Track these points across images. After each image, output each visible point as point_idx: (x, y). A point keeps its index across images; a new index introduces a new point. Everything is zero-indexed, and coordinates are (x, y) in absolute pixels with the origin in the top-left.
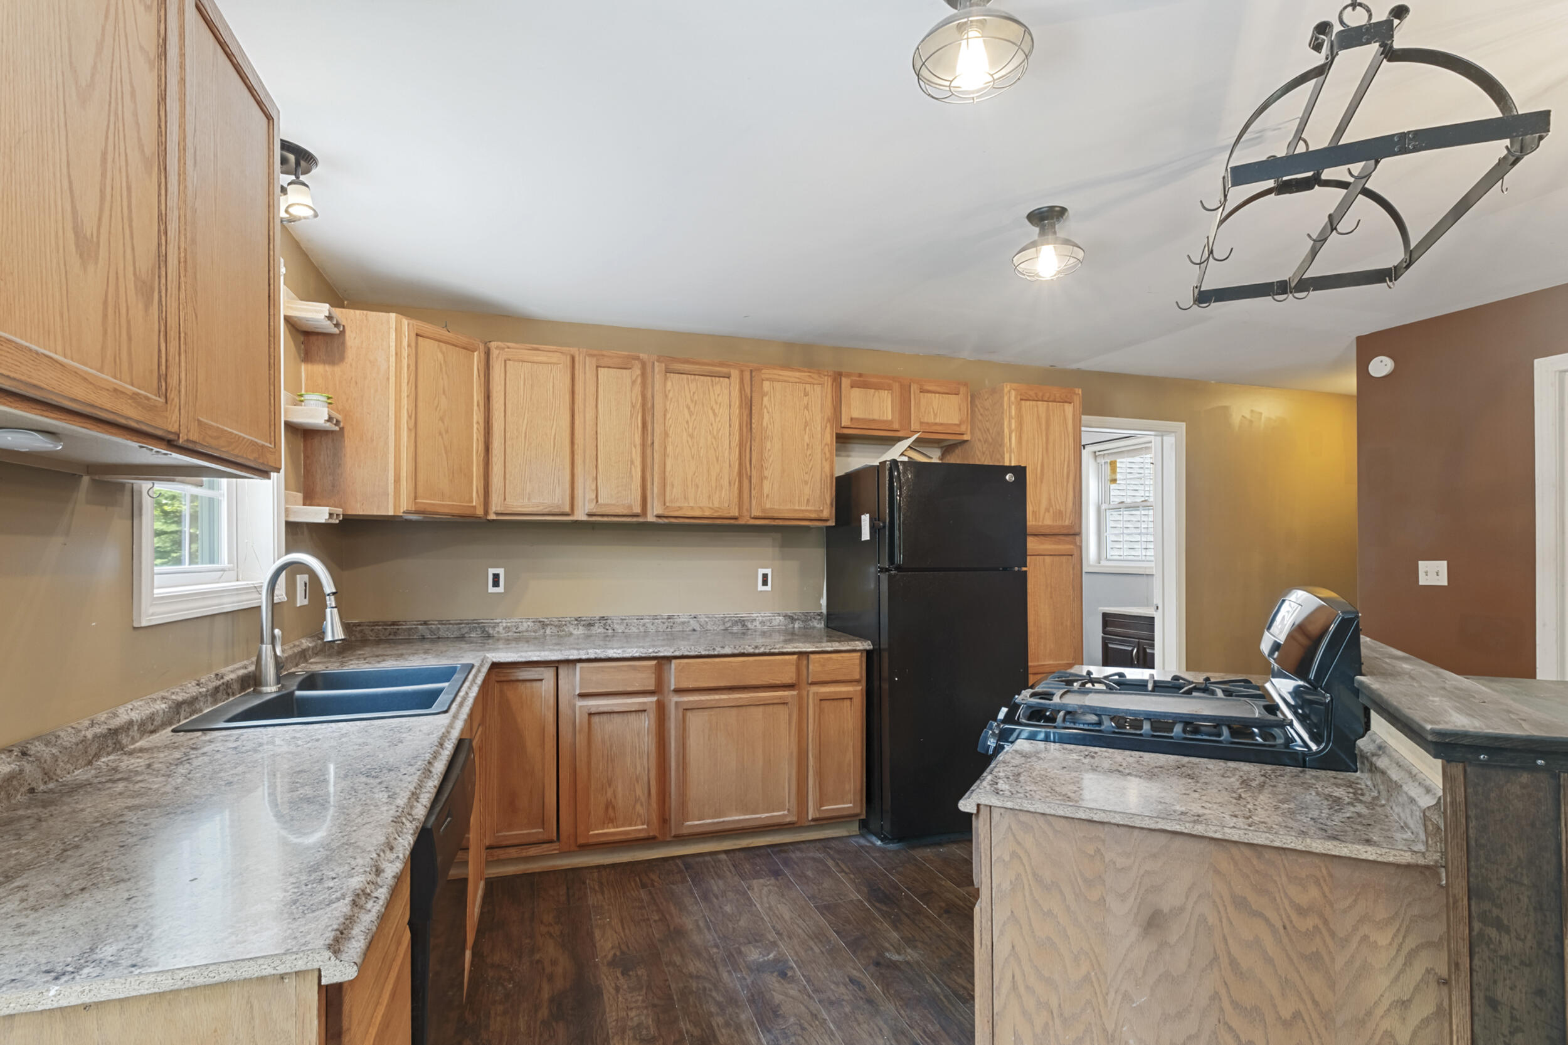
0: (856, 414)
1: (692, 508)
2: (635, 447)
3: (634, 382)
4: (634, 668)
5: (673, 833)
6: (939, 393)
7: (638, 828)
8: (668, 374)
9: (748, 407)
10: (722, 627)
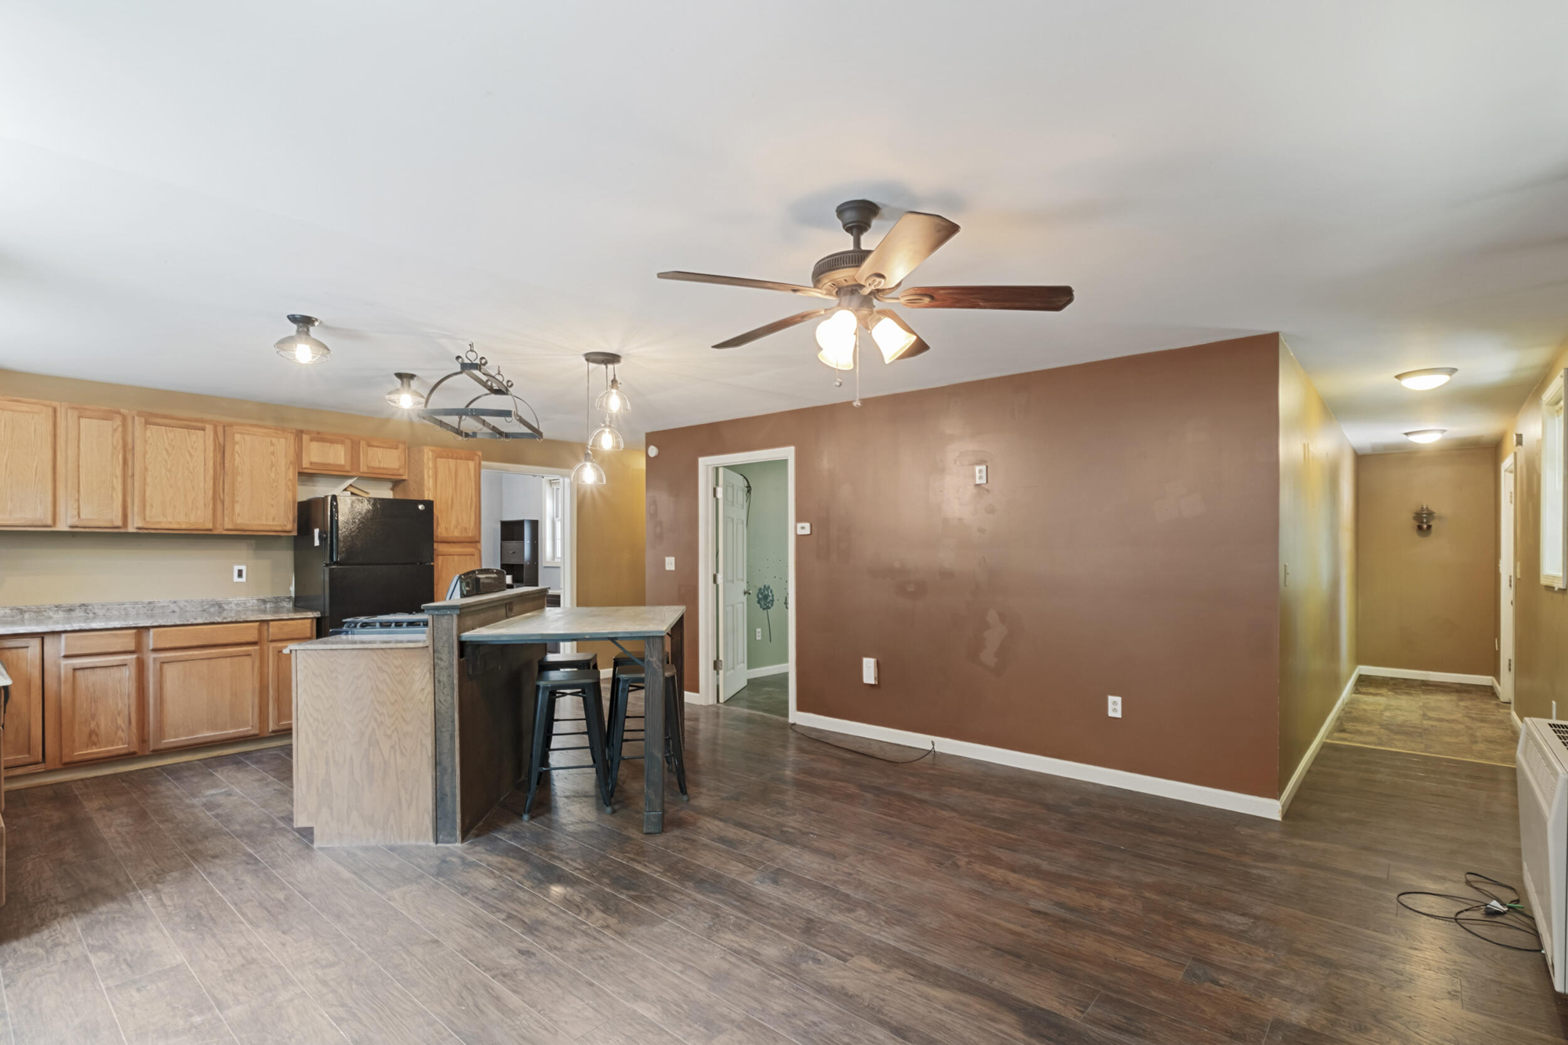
0: (314, 459)
1: (170, 523)
2: (116, 477)
3: (115, 430)
4: (116, 635)
5: (151, 749)
6: (382, 447)
7: (120, 747)
8: (148, 426)
9: (221, 451)
10: (200, 609)
